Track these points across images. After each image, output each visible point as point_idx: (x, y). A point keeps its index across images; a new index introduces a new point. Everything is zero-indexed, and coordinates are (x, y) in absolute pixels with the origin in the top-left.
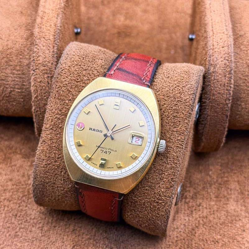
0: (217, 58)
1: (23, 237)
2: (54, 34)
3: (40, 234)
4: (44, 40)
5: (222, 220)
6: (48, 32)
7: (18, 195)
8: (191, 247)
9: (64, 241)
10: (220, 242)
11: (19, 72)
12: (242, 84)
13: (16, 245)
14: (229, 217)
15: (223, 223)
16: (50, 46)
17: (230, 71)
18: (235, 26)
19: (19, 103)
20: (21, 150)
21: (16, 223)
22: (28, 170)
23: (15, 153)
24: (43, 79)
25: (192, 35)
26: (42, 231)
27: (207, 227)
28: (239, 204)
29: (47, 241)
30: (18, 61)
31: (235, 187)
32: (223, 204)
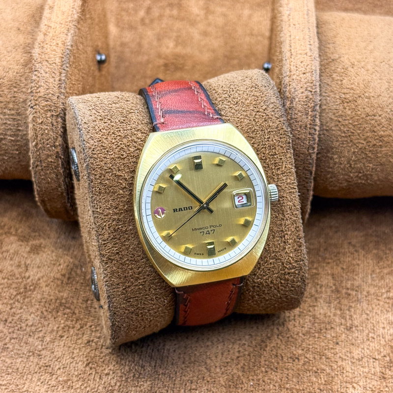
0: (295, 88)
1: (15, 351)
2: (61, 56)
3: (40, 347)
4: (48, 64)
5: (306, 329)
6: (54, 53)
7: (10, 293)
8: (258, 365)
9: (73, 356)
10: (302, 359)
11: (13, 112)
12: (333, 128)
13: (4, 361)
14: (316, 325)
15: (306, 333)
16: (55, 72)
17: (314, 107)
18: (326, 47)
19: (12, 157)
20: (17, 230)
21: (5, 331)
22: (26, 258)
23: (8, 233)
24: (45, 119)
25: (267, 64)
26: (43, 342)
27: (282, 339)
28: (332, 306)
29: (49, 356)
30: (11, 96)
31: (328, 283)
32: (308, 305)
